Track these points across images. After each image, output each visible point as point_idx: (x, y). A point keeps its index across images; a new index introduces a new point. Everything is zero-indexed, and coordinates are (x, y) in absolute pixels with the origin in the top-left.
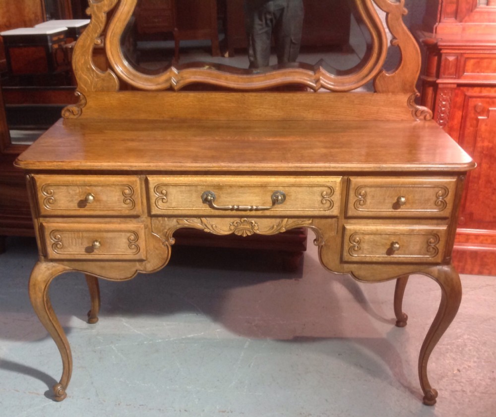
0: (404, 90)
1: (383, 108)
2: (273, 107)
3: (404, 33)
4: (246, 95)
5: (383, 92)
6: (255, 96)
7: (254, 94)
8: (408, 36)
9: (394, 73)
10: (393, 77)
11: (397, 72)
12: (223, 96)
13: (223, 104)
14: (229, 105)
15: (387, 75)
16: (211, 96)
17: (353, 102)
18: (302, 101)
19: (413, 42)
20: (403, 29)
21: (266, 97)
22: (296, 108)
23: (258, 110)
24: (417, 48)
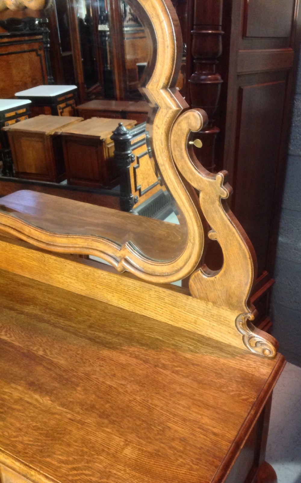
0: (231, 305)
1: (202, 319)
2: (74, 278)
3: (225, 224)
4: (47, 256)
5: (201, 298)
6: (55, 260)
7: (54, 257)
8: (230, 230)
9: (214, 277)
10: (213, 282)
11: (217, 276)
12: (24, 251)
13: (24, 260)
14: (31, 263)
15: (204, 276)
16: (13, 248)
17: (163, 299)
18: (105, 281)
19: (238, 240)
20: (222, 218)
21: (65, 264)
22: (98, 286)
23: (60, 276)
24: (244, 250)
